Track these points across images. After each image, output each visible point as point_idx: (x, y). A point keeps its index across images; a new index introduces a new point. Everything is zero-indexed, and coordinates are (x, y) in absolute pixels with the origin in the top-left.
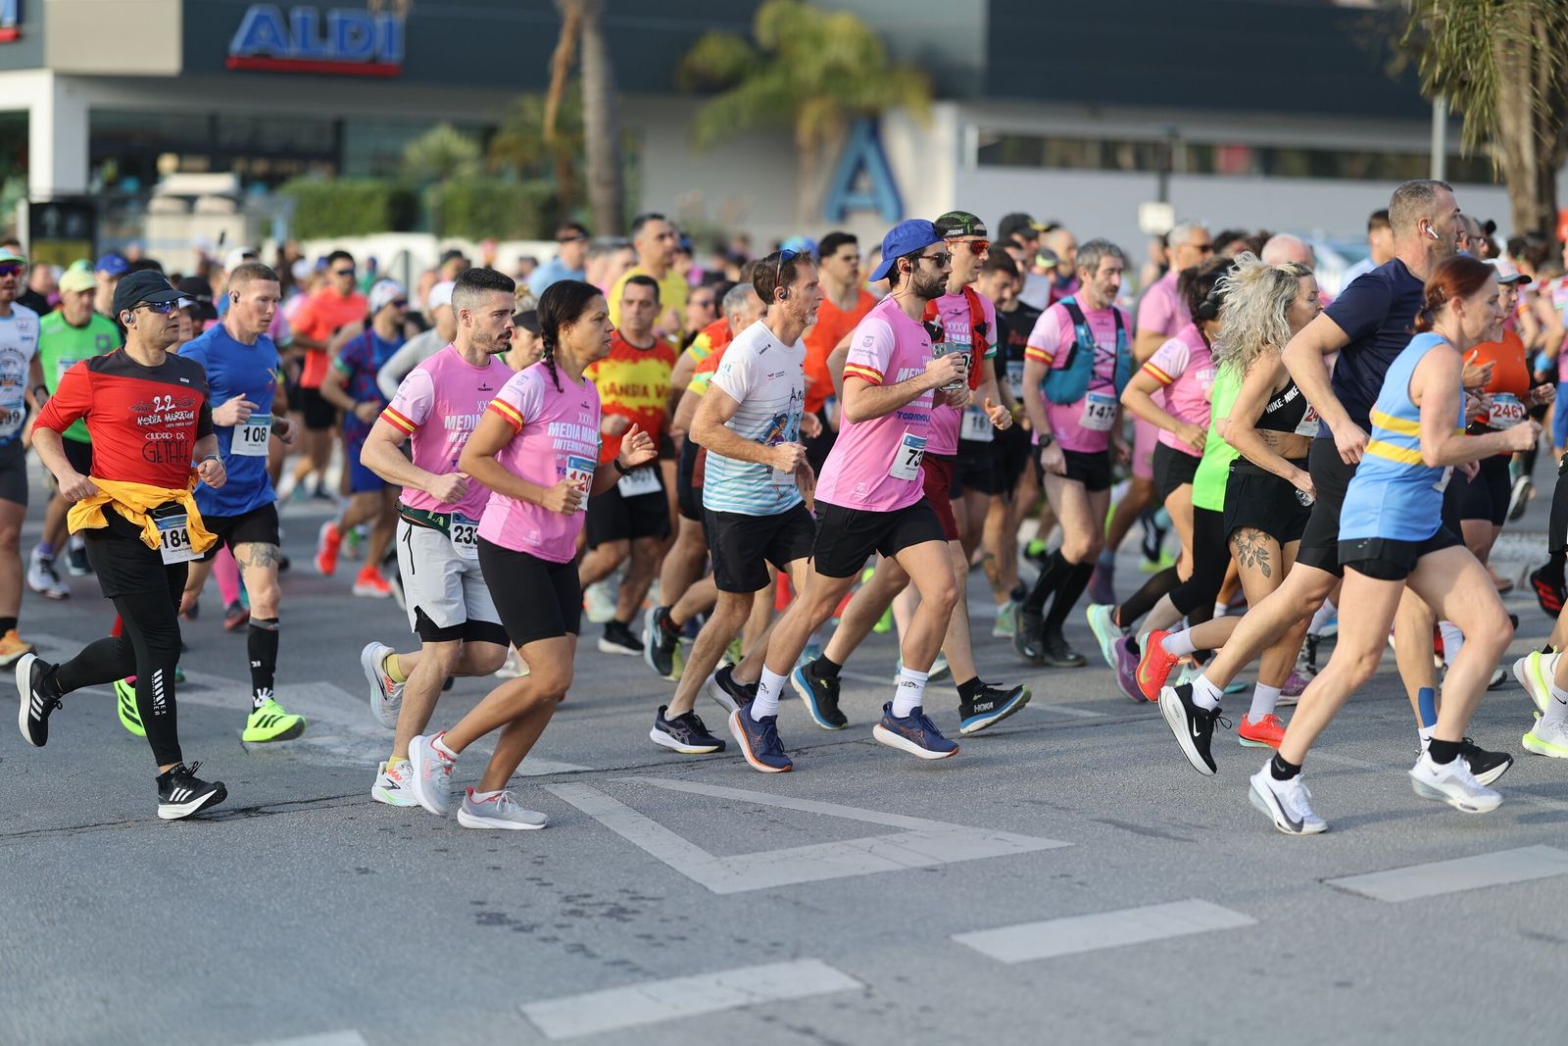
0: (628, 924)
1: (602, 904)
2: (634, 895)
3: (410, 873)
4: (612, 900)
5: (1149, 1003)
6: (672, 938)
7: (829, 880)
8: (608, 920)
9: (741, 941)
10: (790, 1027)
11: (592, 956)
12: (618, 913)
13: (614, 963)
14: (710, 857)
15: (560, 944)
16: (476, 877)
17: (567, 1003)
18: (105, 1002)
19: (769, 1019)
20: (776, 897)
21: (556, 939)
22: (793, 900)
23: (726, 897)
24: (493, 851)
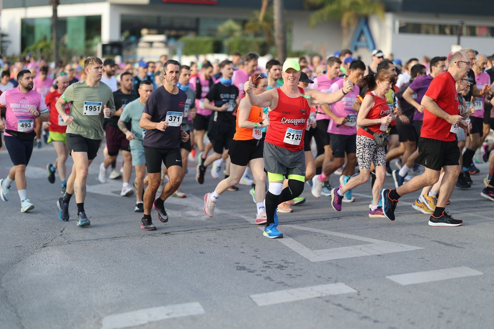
0: (284, 271)
1: (276, 264)
2: (285, 262)
3: (216, 254)
4: (279, 263)
5: (448, 299)
6: (297, 275)
7: (347, 258)
8: (277, 269)
9: (319, 277)
10: (334, 304)
11: (272, 280)
12: (281, 267)
13: (279, 283)
14: (310, 250)
15: (262, 276)
16: (236, 255)
17: (264, 295)
18: (122, 292)
19: (327, 301)
20: (330, 263)
21: (261, 275)
22: (335, 264)
23: (315, 263)
24: (242, 247)
